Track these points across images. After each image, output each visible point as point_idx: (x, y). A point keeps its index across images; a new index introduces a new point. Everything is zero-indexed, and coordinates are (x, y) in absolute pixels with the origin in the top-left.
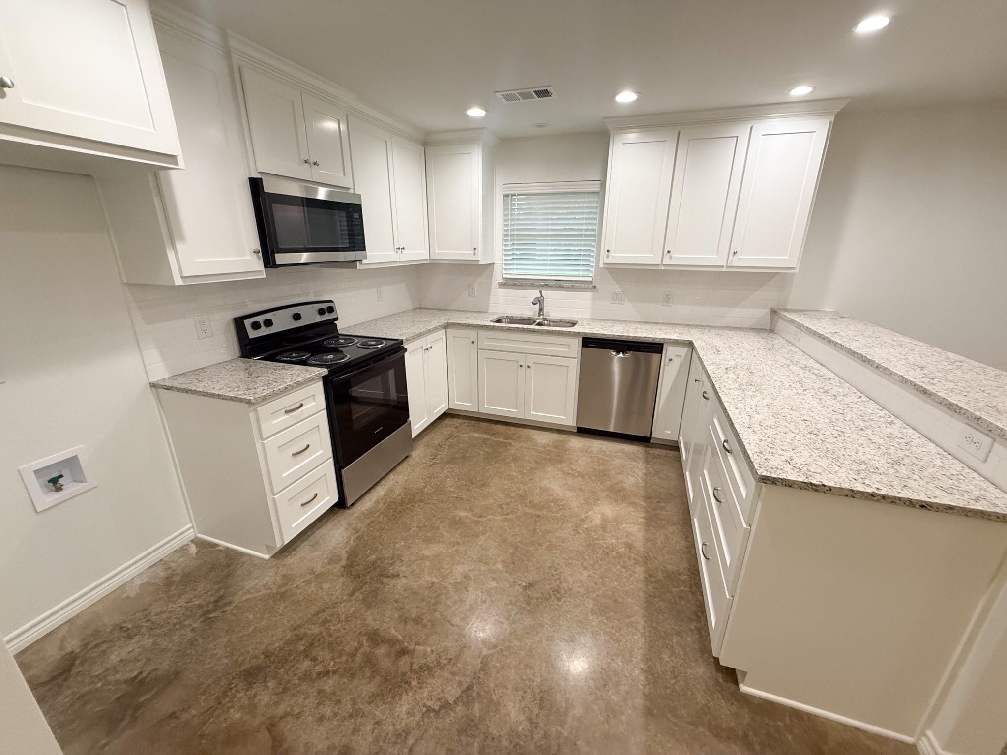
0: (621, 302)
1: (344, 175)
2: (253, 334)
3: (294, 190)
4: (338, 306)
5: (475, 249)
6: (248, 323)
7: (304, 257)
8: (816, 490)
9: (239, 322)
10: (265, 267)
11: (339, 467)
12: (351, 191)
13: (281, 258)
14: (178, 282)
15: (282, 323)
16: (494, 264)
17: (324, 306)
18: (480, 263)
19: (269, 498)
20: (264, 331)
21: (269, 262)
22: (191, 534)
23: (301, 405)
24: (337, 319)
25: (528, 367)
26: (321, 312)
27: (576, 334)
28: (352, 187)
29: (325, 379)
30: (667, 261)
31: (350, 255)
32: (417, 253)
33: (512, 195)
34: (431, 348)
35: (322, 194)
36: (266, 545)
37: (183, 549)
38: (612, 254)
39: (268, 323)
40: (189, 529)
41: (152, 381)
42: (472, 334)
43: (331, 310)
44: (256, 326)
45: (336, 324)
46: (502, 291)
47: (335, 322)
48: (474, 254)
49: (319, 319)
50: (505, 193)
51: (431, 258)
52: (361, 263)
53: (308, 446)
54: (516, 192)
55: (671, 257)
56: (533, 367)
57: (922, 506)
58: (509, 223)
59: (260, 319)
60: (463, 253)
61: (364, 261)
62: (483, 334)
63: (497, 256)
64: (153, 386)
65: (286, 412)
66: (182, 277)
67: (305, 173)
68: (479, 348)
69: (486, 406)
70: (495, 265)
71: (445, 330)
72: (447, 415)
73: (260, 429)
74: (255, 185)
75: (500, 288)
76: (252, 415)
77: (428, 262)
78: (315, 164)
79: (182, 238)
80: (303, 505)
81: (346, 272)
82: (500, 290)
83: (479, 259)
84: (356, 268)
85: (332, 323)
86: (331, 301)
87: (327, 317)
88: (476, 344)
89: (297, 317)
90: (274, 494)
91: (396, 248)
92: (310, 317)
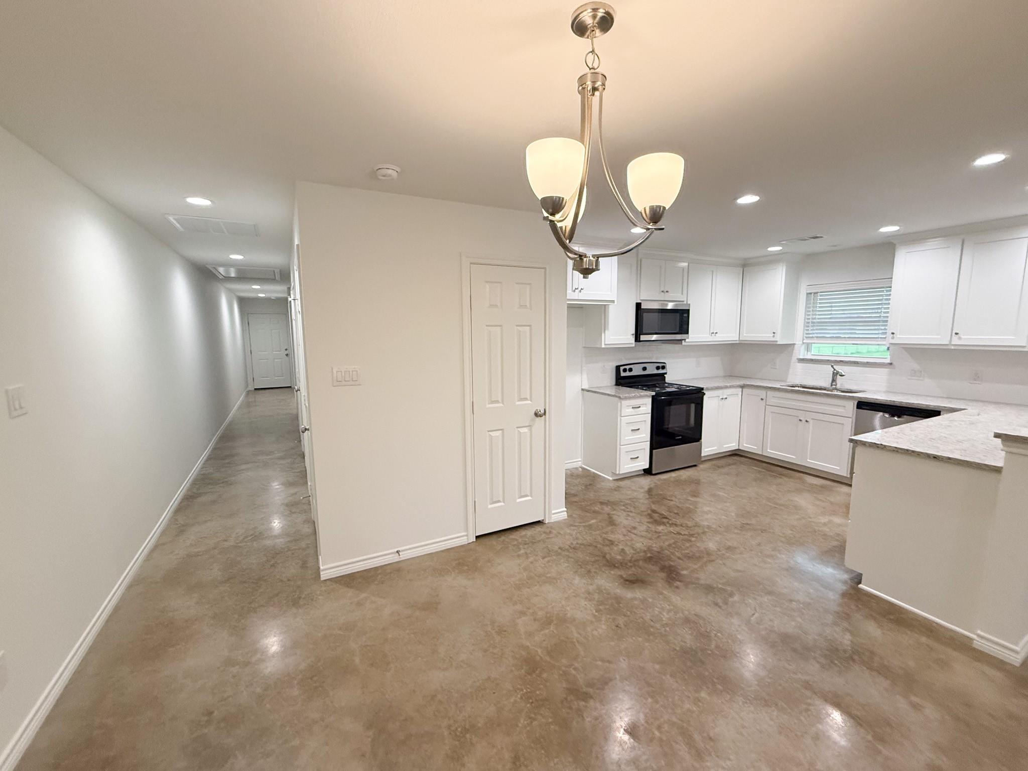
0: (921, 378)
1: (682, 294)
2: (623, 374)
3: (656, 306)
4: (668, 366)
5: (774, 333)
6: (622, 368)
7: (654, 337)
8: (878, 447)
9: (618, 368)
10: (635, 341)
11: (652, 448)
12: (685, 302)
13: (643, 338)
14: (603, 346)
15: (637, 371)
16: (794, 344)
17: (660, 365)
18: (778, 343)
19: (618, 446)
20: (628, 374)
21: (637, 339)
22: (580, 464)
23: (640, 407)
24: (666, 373)
25: (806, 421)
26: (658, 368)
27: (853, 398)
28: (685, 300)
29: (653, 397)
30: (955, 341)
31: (678, 337)
32: (729, 335)
33: (815, 293)
34: (726, 398)
35: (670, 306)
36: (612, 472)
37: (576, 468)
38: (897, 336)
39: (631, 370)
40: (579, 461)
41: (583, 388)
42: (762, 393)
43: (663, 368)
44: (625, 370)
45: (665, 377)
46: (800, 366)
47: (665, 375)
48: (774, 336)
49: (656, 372)
50: (808, 292)
51: (741, 339)
52: (685, 341)
53: (639, 429)
54: (819, 291)
55: (960, 338)
56: (811, 422)
57: (934, 457)
58: (811, 313)
59: (627, 367)
60: (764, 336)
61: (687, 340)
62: (770, 393)
63: (798, 338)
64: (583, 390)
65: (633, 408)
66: (605, 344)
67: (662, 297)
68: (767, 404)
69: (768, 450)
70: (796, 346)
71: (741, 389)
72: (736, 454)
73: (621, 411)
74: (638, 305)
75: (799, 363)
76: (619, 404)
77: (738, 342)
78: (667, 292)
79: (608, 329)
80: (631, 458)
81: (677, 347)
82: (798, 364)
83: (778, 340)
84: (682, 344)
85: (662, 376)
86: (664, 363)
87: (661, 371)
88: (764, 400)
89: (644, 369)
90: (621, 445)
91: (711, 332)
92: (651, 370)
